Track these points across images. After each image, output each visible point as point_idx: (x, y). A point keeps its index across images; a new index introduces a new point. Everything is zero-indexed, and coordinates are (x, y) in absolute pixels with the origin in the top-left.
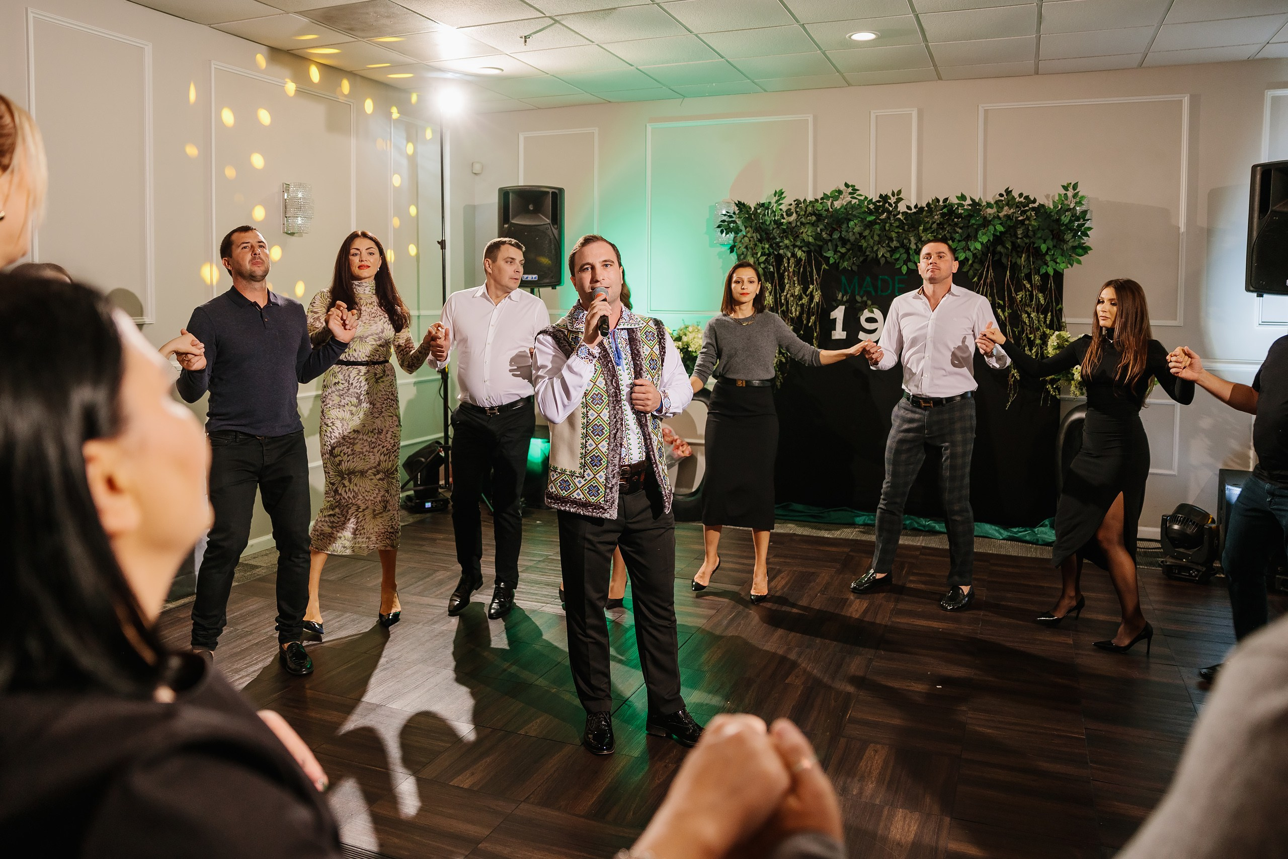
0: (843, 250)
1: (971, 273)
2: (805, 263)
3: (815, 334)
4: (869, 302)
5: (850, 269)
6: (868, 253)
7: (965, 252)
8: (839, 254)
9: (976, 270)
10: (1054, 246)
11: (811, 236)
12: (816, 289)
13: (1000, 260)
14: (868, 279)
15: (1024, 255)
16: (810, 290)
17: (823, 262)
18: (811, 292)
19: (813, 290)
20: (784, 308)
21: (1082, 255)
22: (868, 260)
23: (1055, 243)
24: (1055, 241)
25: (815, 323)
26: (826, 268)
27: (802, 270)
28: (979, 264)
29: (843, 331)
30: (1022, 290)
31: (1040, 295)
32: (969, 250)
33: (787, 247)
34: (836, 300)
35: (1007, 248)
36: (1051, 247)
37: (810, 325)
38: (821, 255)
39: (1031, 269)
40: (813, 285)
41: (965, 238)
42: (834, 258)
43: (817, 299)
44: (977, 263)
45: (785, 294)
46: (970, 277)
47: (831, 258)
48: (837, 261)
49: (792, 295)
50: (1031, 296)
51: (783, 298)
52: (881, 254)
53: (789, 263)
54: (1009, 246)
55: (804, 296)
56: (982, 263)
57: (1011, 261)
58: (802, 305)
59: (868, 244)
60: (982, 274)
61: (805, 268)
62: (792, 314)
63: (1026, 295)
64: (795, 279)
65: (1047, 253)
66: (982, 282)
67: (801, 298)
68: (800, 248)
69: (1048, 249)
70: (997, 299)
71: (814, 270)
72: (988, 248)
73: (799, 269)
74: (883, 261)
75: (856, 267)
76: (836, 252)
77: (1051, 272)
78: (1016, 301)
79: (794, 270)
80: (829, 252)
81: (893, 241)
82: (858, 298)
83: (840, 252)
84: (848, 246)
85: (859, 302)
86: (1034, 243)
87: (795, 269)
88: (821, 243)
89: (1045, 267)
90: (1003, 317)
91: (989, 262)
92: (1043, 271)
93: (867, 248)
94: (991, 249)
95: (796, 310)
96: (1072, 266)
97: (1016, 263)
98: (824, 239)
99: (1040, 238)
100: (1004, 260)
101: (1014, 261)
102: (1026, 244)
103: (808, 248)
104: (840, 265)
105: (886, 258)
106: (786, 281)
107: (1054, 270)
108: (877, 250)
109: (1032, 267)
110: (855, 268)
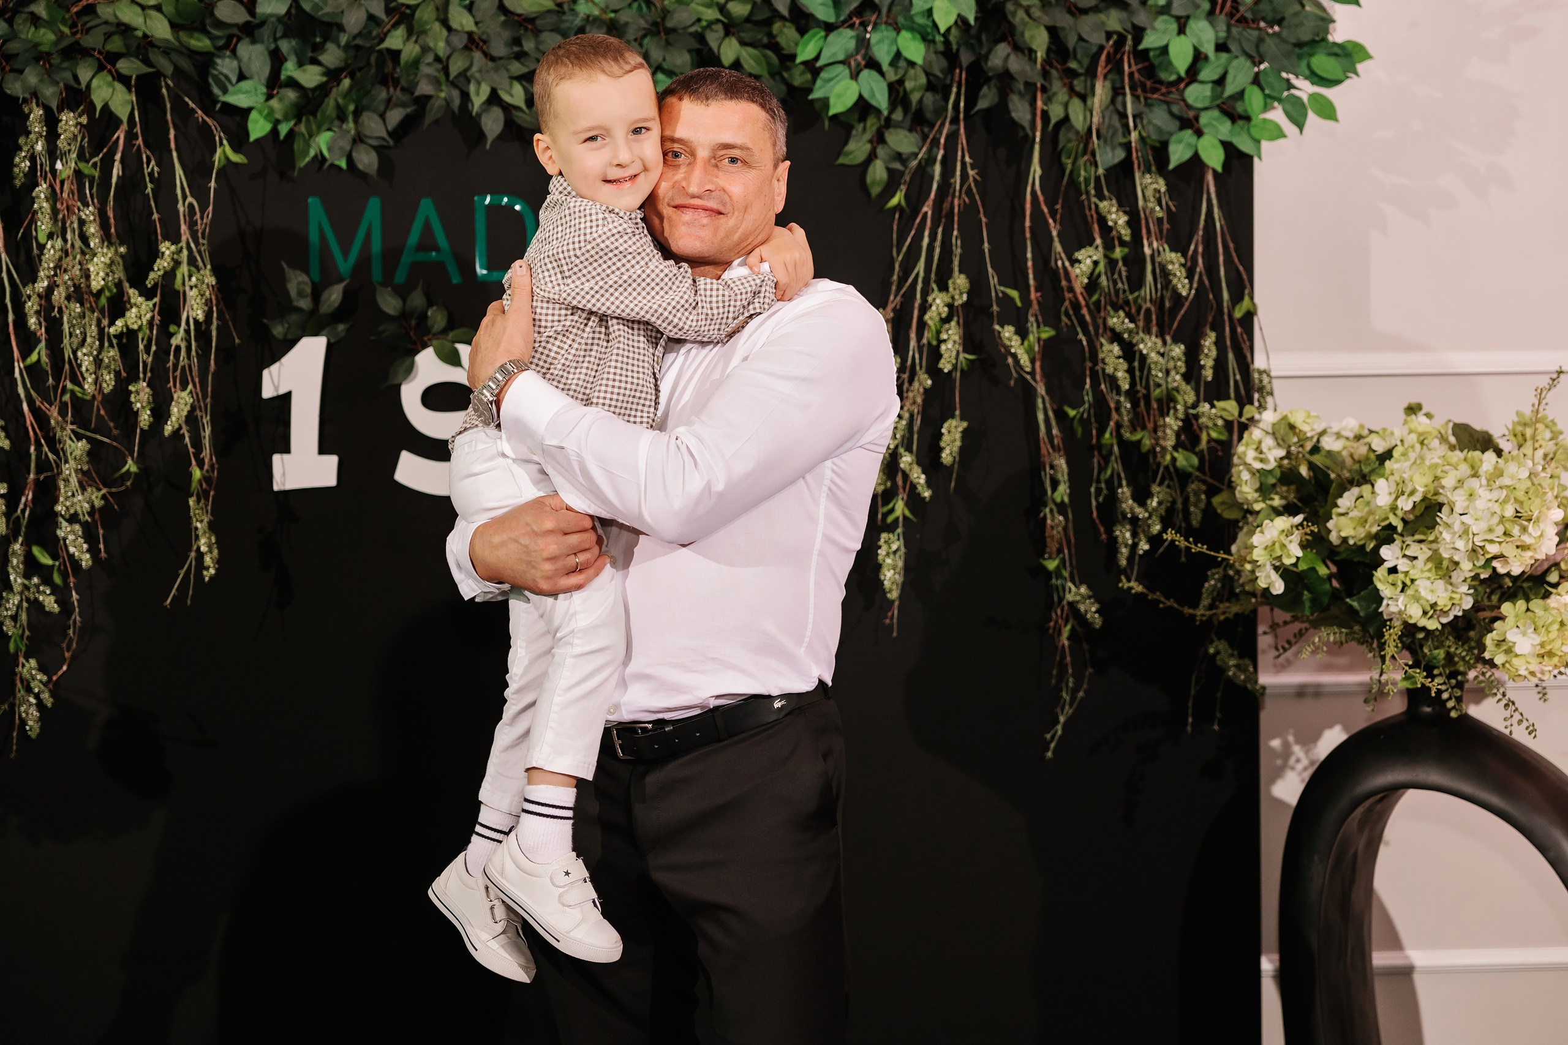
0: (310, 77)
1: (878, 172)
2: (130, 136)
3: (197, 474)
4: (437, 318)
5: (343, 164)
6: (424, 88)
7: (855, 76)
8: (291, 95)
9: (899, 157)
10: (1221, 47)
11: (158, 8)
12: (192, 261)
13: (1002, 106)
14: (427, 209)
15: (1101, 90)
16: (162, 264)
17: (218, 134)
18: (170, 275)
19: (177, 263)
20: (40, 354)
21: (1337, 82)
22: (428, 119)
23: (1223, 34)
24: (1222, 19)
25: (191, 419)
26: (236, 158)
27: (117, 171)
28: (911, 130)
29: (323, 450)
30: (1090, 242)
31: (1173, 261)
32: (873, 64)
33: (40, 56)
34: (286, 307)
35: (1031, 53)
36: (1209, 49)
37: (168, 429)
38: (208, 101)
39: (1127, 146)
40: (175, 239)
41: (859, 12)
42: (269, 115)
43: (195, 309)
44: (898, 125)
45: (42, 285)
46: (875, 191)
47: (254, 115)
48: (284, 129)
49: (78, 293)
50: (1135, 260)
51: (31, 306)
52: (485, 90)
53: (52, 136)
54: (1039, 40)
55: (132, 292)
56: (919, 121)
57: (1045, 115)
58: (127, 341)
59: (425, 49)
60: (923, 173)
61: (132, 162)
62: (77, 380)
63: (1112, 263)
64: (89, 213)
65: (1192, 73)
66: (927, 208)
67: (118, 307)
68: (107, 62)
69: (1199, 57)
70: (994, 280)
71: (179, 171)
72: (950, 55)
73: (106, 167)
74: (492, 124)
75: (374, 156)
76: (274, 83)
77: (1214, 158)
78: (1071, 289)
79: (78, 173)
80: (245, 85)
81: (537, 32)
82: (389, 304)
83: (292, 83)
84: (332, 56)
85: (386, 317)
86: (1139, 33)
87: (86, 168)
88: (200, 43)
89: (1188, 135)
90: (1025, 360)
91: (955, 121)
92: (1178, 154)
93: (416, 63)
94: (966, 58)
95: (98, 362)
96: (1300, 125)
97: (1066, 119)
98: (220, 24)
99: (1165, 10)
100: (1019, 111)
101: (1056, 112)
102: (1109, 35)
103: (147, 62)
104: (298, 145)
105: (507, 108)
106: (44, 226)
107: (1228, 147)
108: (465, 76)
109: (1134, 136)
110: (367, 160)
